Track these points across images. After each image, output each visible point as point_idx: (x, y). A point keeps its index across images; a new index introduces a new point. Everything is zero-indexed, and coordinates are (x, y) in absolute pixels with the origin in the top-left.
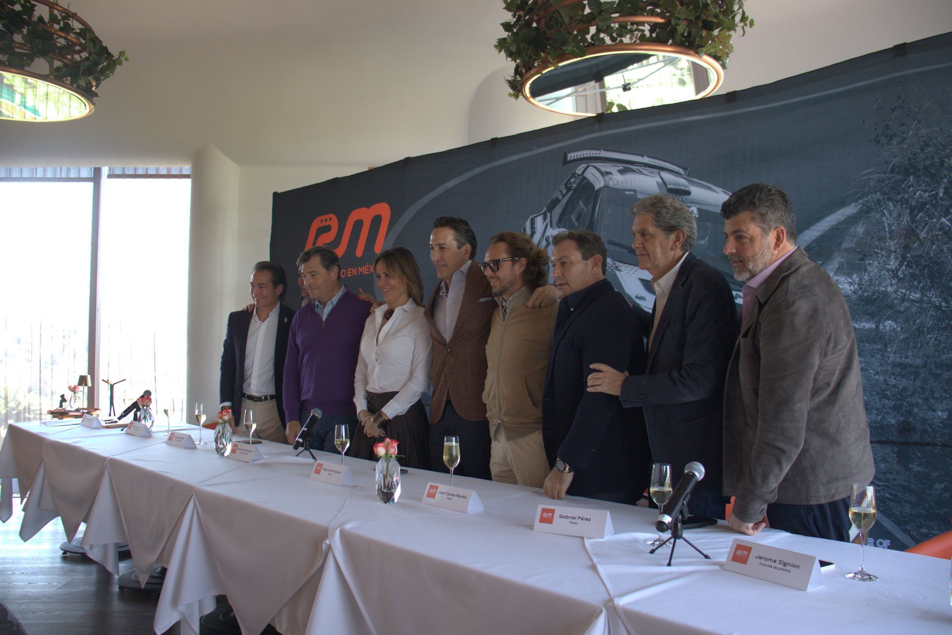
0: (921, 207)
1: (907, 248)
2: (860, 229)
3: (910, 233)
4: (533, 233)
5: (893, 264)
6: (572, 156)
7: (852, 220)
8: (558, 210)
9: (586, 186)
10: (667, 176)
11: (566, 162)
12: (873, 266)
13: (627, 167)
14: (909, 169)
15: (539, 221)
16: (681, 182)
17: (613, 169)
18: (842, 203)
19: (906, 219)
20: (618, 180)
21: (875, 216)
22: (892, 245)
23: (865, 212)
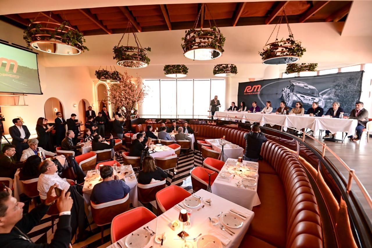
0: (337, 89)
1: (335, 93)
2: (330, 91)
3: (336, 92)
4: (284, 90)
5: (333, 95)
6: (291, 81)
7: (329, 90)
8: (288, 87)
9: (293, 85)
10: (305, 84)
11: (290, 82)
12: (331, 95)
13: (299, 83)
14: (336, 85)
15: (285, 89)
16: (307, 85)
17: (297, 83)
18: (328, 88)
19: (335, 90)
20: (298, 84)
21: (331, 90)
22: (333, 93)
23: (331, 89)
